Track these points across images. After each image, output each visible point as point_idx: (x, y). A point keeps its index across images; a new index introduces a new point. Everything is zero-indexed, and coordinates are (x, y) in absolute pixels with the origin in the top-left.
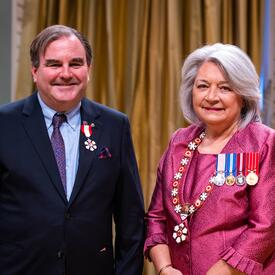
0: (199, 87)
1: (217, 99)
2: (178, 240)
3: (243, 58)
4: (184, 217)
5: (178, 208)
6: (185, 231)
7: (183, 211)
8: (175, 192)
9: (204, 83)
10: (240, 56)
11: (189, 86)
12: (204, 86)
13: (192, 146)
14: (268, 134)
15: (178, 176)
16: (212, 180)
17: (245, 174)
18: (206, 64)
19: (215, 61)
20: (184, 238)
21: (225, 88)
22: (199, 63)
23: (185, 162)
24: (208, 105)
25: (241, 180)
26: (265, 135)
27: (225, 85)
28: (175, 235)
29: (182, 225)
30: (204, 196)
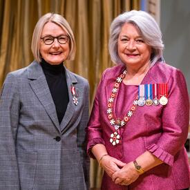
0: (123, 40)
1: (135, 48)
2: (114, 144)
3: (151, 20)
4: (117, 128)
5: (112, 122)
6: (118, 137)
7: (116, 124)
8: (109, 111)
9: (125, 38)
10: (149, 19)
11: (115, 39)
12: (125, 40)
13: (119, 80)
14: (172, 70)
15: (111, 100)
16: (135, 103)
17: (159, 98)
18: (126, 25)
19: (132, 23)
20: (118, 142)
21: (140, 41)
22: (121, 24)
23: (115, 90)
24: (128, 52)
25: (156, 102)
26: (170, 71)
27: (140, 39)
28: (111, 140)
29: (116, 133)
30: (130, 114)
